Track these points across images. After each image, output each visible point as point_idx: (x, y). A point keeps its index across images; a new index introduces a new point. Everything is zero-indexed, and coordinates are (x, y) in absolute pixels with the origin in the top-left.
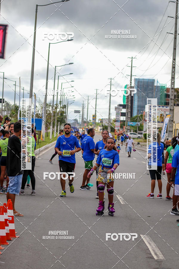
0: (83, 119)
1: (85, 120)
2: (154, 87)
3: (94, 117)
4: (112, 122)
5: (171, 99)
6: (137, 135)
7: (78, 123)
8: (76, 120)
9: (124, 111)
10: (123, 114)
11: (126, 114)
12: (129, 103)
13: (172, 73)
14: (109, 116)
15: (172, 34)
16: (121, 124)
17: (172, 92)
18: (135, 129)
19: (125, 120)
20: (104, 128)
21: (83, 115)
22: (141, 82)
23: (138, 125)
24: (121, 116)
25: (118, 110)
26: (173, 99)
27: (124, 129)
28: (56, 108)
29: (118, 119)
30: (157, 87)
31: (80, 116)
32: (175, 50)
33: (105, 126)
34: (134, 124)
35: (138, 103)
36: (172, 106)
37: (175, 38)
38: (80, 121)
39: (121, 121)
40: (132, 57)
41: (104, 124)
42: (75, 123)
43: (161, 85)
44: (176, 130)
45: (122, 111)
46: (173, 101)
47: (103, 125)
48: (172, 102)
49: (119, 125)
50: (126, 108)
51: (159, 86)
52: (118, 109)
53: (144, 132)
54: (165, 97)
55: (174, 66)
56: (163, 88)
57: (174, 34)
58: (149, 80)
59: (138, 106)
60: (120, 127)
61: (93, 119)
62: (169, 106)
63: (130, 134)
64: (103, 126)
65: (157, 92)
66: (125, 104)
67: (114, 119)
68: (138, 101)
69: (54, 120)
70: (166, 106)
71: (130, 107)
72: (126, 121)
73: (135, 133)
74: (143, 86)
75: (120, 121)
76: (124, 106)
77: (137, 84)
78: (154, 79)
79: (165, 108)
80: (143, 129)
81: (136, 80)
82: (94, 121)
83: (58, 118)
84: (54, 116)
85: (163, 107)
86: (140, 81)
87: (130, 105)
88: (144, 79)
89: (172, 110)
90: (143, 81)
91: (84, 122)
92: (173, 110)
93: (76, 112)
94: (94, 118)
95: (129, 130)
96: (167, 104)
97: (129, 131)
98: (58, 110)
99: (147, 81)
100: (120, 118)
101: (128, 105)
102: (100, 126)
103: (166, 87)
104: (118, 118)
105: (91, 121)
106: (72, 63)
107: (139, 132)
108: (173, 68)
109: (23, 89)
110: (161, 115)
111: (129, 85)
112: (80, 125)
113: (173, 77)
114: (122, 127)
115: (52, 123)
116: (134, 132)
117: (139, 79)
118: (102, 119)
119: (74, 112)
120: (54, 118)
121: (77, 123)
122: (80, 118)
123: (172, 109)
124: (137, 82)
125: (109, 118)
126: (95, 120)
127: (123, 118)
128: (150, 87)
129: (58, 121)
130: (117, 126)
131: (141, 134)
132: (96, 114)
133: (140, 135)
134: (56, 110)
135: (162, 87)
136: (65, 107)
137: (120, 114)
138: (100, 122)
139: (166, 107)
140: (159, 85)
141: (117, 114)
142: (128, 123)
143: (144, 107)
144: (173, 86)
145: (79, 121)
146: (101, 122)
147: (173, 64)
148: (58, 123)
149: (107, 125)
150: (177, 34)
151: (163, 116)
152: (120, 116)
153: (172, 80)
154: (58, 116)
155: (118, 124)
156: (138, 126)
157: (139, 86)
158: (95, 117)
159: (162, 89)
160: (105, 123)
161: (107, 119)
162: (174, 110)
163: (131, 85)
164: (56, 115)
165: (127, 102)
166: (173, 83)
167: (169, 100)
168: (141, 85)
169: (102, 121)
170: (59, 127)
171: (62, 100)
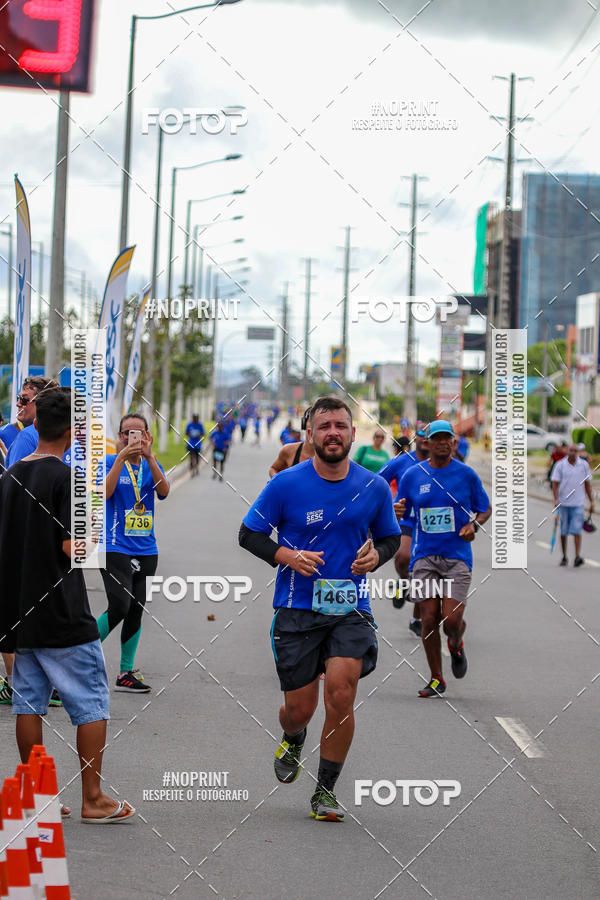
0: (284, 366)
1: (293, 371)
3: (339, 355)
4: (421, 377)
6: (542, 435)
7: (262, 388)
8: (251, 373)
9: (477, 324)
10: (475, 342)
12: (503, 287)
14: (409, 350)
16: (463, 389)
19: (482, 366)
20: (386, 406)
21: (285, 348)
22: (555, 188)
23: (545, 390)
24: (467, 347)
27: (481, 407)
29: (452, 362)
31: (271, 356)
33: (392, 395)
35: (541, 286)
38: (270, 375)
39: (464, 374)
40: (513, 76)
41: (387, 389)
42: (251, 384)
45: (466, 323)
47: (383, 392)
49: (457, 392)
50: (486, 314)
52: (450, 316)
53: (576, 420)
58: (589, 178)
59: (543, 303)
60: (459, 401)
61: (334, 367)
64: (379, 397)
66: (482, 292)
67: (432, 366)
68: (542, 279)
69: (159, 373)
71: (505, 306)
72: (488, 374)
73: (532, 427)
74: (565, 209)
75: (458, 373)
76: (477, 304)
77: (533, 199)
80: (569, 406)
81: (529, 179)
82: (337, 375)
83: (177, 364)
84: (158, 354)
86: (549, 183)
87: (504, 296)
88: (565, 177)
90: (562, 183)
91: (289, 381)
93: (257, 333)
94: (338, 359)
98: (175, 328)
100: (459, 358)
101: (496, 298)
102: (367, 399)
104: (448, 357)
105: (322, 374)
107: (550, 421)
111: (502, 206)
112: (274, 396)
114: (468, 400)
115: (149, 387)
117: (544, 177)
118: (376, 366)
119: (245, 336)
120: (158, 367)
121: (255, 385)
122: (271, 364)
124: (534, 190)
125: (409, 359)
126: (344, 372)
127: (471, 360)
129: (175, 379)
130: (444, 397)
131: (562, 430)
132: (344, 341)
133: (555, 438)
134: (167, 328)
137: (461, 340)
138: (363, 377)
141: (446, 339)
143: (573, 307)
145: (265, 379)
146: (369, 379)
148: (173, 388)
149: (398, 391)
152: (461, 346)
154: (177, 357)
155: (450, 388)
156: (545, 394)
157: (547, 210)
158: (344, 356)
160: (391, 384)
161: (398, 365)
163: (508, 203)
164: (166, 349)
165: (494, 283)
168: (554, 205)
169: (373, 374)
170: (179, 405)
171: (189, 283)
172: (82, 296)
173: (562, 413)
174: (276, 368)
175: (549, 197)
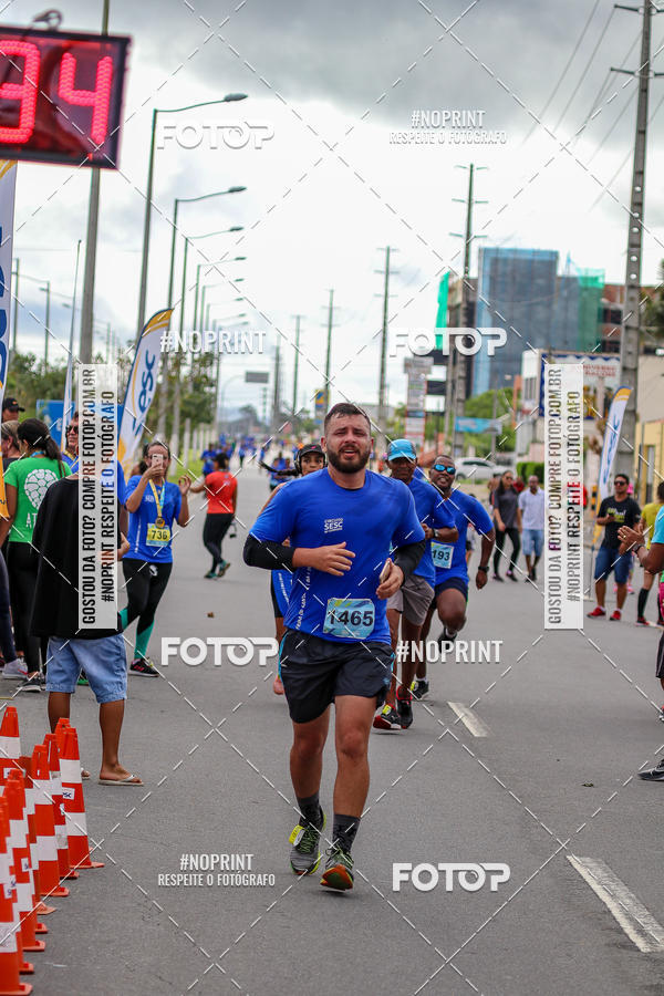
0: (276, 406)
1: (283, 410)
2: (556, 283)
3: (322, 396)
4: (391, 416)
5: (627, 328)
6: (491, 467)
7: (257, 423)
8: (248, 410)
9: (439, 373)
10: (435, 388)
11: (449, 387)
13: (631, 226)
14: (381, 393)
15: (632, 73)
16: (426, 427)
17: (632, 299)
18: (483, 445)
19: (442, 409)
21: (277, 390)
22: (505, 261)
23: (495, 430)
24: (429, 392)
25: (414, 371)
26: (637, 329)
27: (441, 443)
28: (178, 364)
29: (417, 405)
30: (569, 281)
31: (265, 396)
32: (642, 136)
34: (479, 425)
36: (630, 353)
37: (644, 90)
38: (264, 412)
39: (427, 415)
40: (472, 166)
42: (247, 420)
43: (583, 274)
44: (644, 450)
45: (429, 372)
46: (633, 335)
48: (629, 341)
49: (421, 430)
50: (447, 365)
51: (574, 279)
52: (416, 366)
53: (520, 455)
54: (599, 321)
55: (637, 200)
56: (590, 285)
57: (637, 74)
58: (535, 252)
60: (421, 437)
61: (318, 406)
62: (616, 355)
63: (466, 463)
65: (567, 299)
67: (400, 407)
69: (170, 410)
70: (605, 355)
72: (447, 415)
73: (483, 460)
74: (514, 278)
75: (422, 414)
77: (488, 268)
78: (554, 249)
79: (600, 362)
80: (515, 443)
81: (484, 252)
82: (320, 413)
83: (186, 403)
84: (170, 393)
85: (592, 358)
86: (500, 256)
88: (515, 251)
89: (630, 372)
90: (511, 256)
91: (279, 417)
92: (636, 370)
93: (254, 377)
94: (322, 401)
95: (460, 447)
96: (609, 347)
97: (458, 452)
98: (185, 371)
99: (529, 257)
100: (423, 401)
101: (455, 352)
103: (601, 281)
104: (413, 401)
105: (308, 412)
106: (240, 190)
107: (498, 455)
108: (637, 208)
109: (48, 290)
110: (586, 389)
111: (461, 274)
112: (267, 430)
113: (636, 241)
114: (430, 436)
115: (162, 421)
116: (477, 456)
117: (497, 250)
119: (243, 380)
120: (169, 404)
121: (251, 422)
122: (265, 403)
123: (630, 365)
124: (488, 262)
125: (381, 401)
127: (434, 403)
128: (541, 282)
129: (184, 415)
130: (411, 434)
131: (508, 463)
132: (327, 385)
134: (179, 372)
135: (586, 279)
136: (208, 359)
137: (425, 386)
139: (606, 359)
140: (574, 273)
141: (413, 386)
142: (455, 420)
143: (519, 360)
144: (634, 276)
145: (260, 414)
147: (634, 192)
148: (182, 422)
150: (651, 75)
151: (591, 393)
152: (424, 391)
153: (630, 254)
154: (186, 397)
155: (415, 426)
156: (495, 433)
157: (499, 279)
158: (327, 398)
159: (586, 289)
161: (373, 406)
162: (640, 371)
163: (466, 272)
164: (177, 389)
166: (634, 266)
167: (617, 333)
168: (504, 274)
170: (187, 436)
172: (108, 343)
173: (508, 449)
174: (269, 408)
175: (500, 267)
